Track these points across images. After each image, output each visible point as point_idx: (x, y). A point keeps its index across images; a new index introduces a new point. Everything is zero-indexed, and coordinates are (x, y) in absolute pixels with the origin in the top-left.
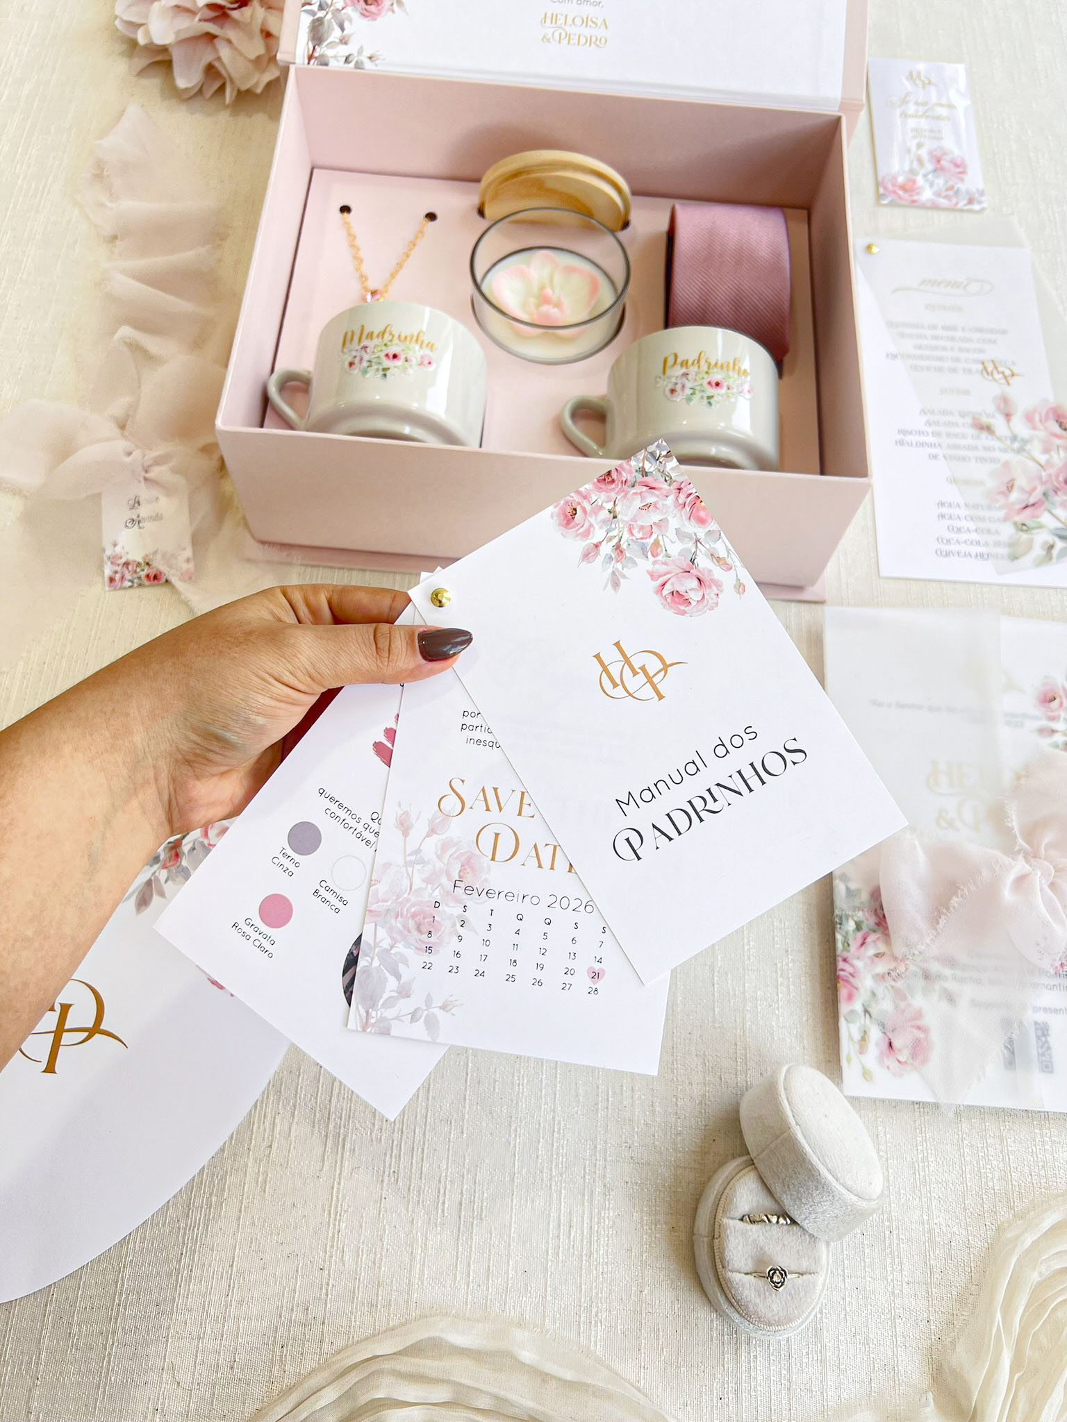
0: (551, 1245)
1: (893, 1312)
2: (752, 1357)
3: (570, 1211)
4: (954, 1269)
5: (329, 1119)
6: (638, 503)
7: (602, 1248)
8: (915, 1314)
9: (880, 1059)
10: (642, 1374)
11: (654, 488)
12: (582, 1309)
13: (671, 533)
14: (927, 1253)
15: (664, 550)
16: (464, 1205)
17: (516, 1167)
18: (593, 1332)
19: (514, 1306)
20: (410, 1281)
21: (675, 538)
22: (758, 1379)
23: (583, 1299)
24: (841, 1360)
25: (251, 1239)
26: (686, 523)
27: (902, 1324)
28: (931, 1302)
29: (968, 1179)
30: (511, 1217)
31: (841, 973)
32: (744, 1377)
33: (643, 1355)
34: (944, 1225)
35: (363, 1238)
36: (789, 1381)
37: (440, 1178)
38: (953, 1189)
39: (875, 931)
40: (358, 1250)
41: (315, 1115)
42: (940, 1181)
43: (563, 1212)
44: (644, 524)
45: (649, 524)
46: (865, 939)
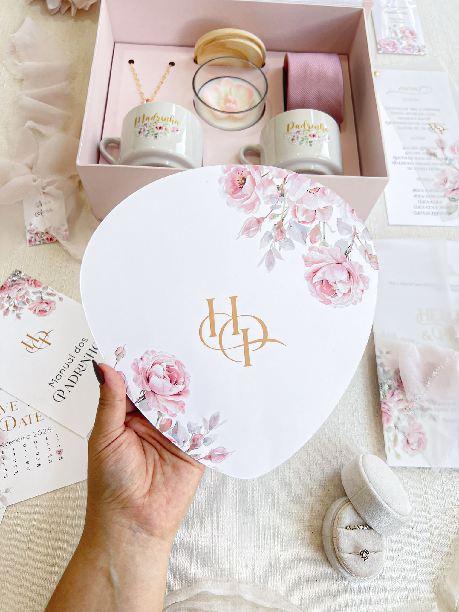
0: (256, 544)
1: (416, 565)
2: (352, 590)
3: (264, 528)
4: (442, 544)
7: (280, 544)
8: (426, 565)
9: (404, 448)
10: (302, 602)
12: (272, 573)
14: (430, 537)
16: (214, 527)
17: (238, 508)
18: (278, 584)
19: (240, 574)
20: (191, 565)
22: (356, 600)
23: (272, 568)
24: (393, 589)
27: (420, 570)
28: (433, 560)
29: (446, 501)
30: (237, 532)
31: (383, 409)
32: (349, 600)
33: (302, 593)
34: (437, 523)
36: (370, 600)
37: (202, 515)
38: (440, 506)
39: (397, 389)
42: (434, 503)
43: (260, 528)
46: (393, 393)
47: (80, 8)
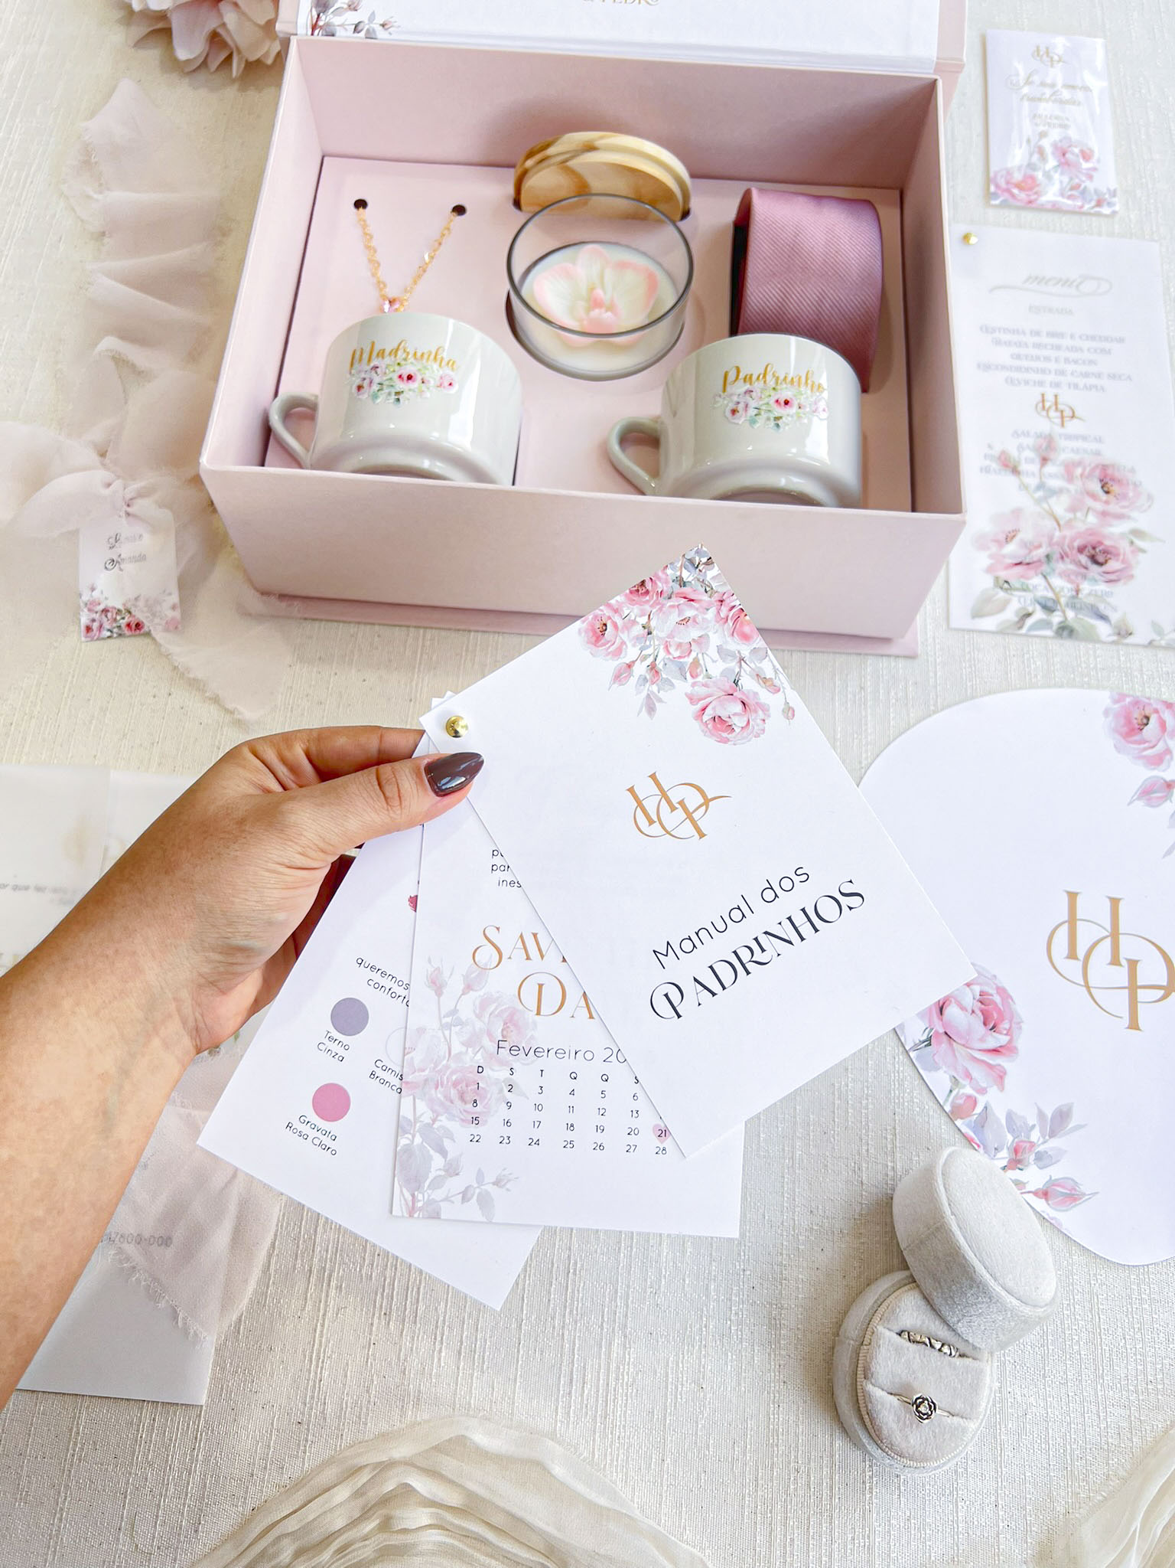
0: (561, 1403)
3: (585, 1364)
4: (1029, 1446)
5: (313, 1251)
6: (675, 617)
8: (981, 1497)
11: (693, 600)
13: (712, 651)
15: (705, 671)
16: (463, 1354)
17: (525, 1312)
21: (716, 656)
24: (892, 1547)
25: (222, 1386)
26: (729, 639)
27: (966, 1508)
28: (1000, 1484)
29: (1050, 1341)
30: (517, 1369)
32: (778, 1563)
35: (347, 1388)
37: (437, 1323)
38: (1032, 1352)
40: (342, 1402)
41: (298, 1247)
43: (576, 1366)
44: (681, 641)
45: (687, 641)
47: (253, 58)
